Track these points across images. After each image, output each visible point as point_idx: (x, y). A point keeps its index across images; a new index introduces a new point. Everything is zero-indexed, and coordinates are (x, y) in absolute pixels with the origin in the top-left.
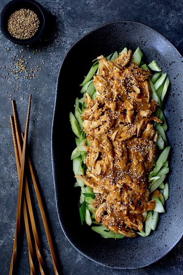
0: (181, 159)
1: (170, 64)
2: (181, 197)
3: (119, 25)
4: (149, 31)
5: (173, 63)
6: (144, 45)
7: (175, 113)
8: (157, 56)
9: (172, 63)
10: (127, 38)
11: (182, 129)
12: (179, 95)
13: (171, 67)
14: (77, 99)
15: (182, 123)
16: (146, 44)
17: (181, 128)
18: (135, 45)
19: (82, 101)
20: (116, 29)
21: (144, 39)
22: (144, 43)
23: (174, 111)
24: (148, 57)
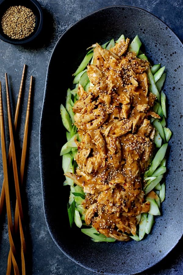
0: (180, 159)
1: (171, 55)
2: (179, 199)
3: (116, 10)
4: (149, 18)
5: (175, 54)
7: (175, 108)
8: (157, 46)
9: (173, 53)
10: (126, 24)
11: (181, 126)
12: (179, 89)
13: (173, 58)
14: (69, 90)
15: (182, 119)
16: (145, 32)
17: (180, 124)
18: (134, 33)
19: (74, 92)
20: (113, 15)
21: (143, 27)
22: (143, 30)
23: (173, 106)
24: (147, 47)
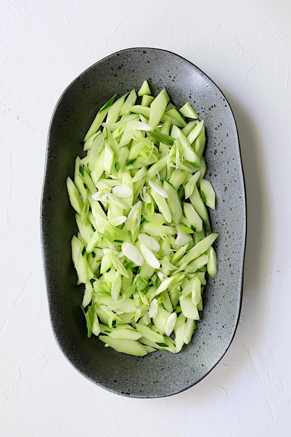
0: (226, 244)
1: (210, 109)
2: (225, 297)
3: (136, 54)
4: (178, 62)
5: (214, 107)
6: (173, 81)
7: (218, 178)
8: (192, 97)
9: (212, 107)
10: (149, 71)
11: (226, 201)
12: (222, 152)
13: (212, 113)
14: (78, 158)
15: (227, 193)
16: (175, 80)
17: (225, 200)
18: (161, 81)
19: (85, 161)
20: (132, 59)
21: (172, 74)
22: (172, 78)
23: (216, 176)
24: (179, 98)
